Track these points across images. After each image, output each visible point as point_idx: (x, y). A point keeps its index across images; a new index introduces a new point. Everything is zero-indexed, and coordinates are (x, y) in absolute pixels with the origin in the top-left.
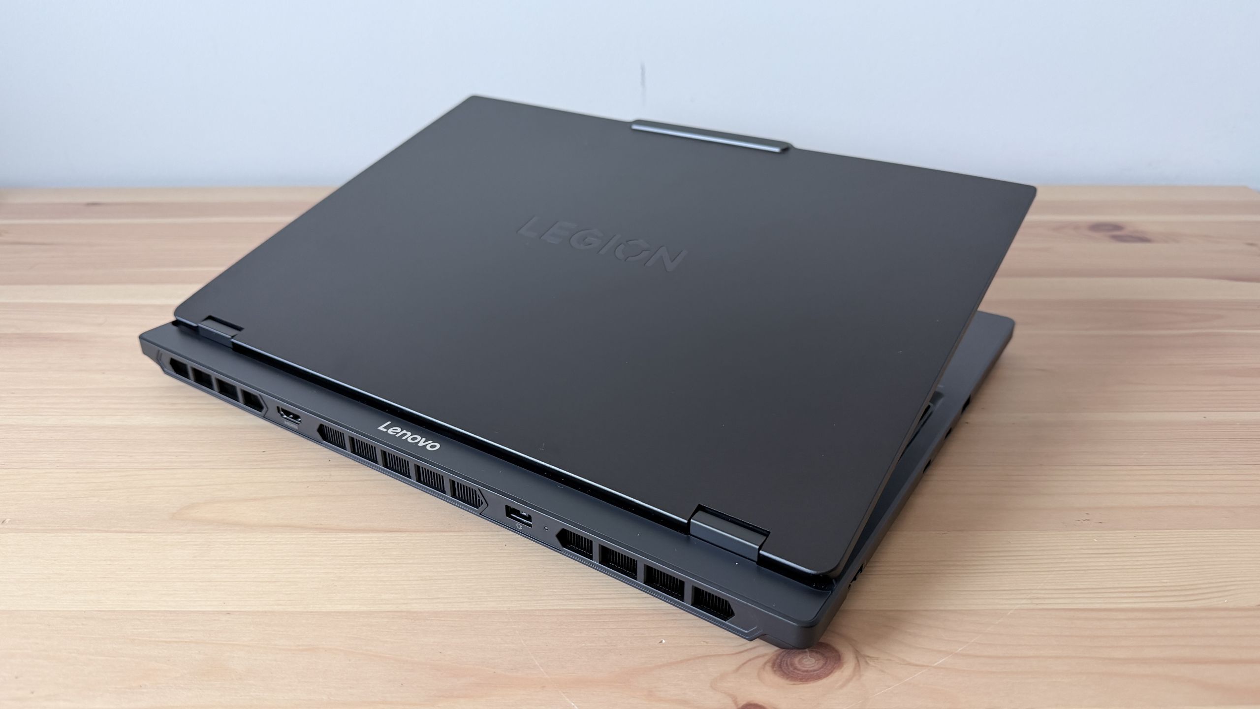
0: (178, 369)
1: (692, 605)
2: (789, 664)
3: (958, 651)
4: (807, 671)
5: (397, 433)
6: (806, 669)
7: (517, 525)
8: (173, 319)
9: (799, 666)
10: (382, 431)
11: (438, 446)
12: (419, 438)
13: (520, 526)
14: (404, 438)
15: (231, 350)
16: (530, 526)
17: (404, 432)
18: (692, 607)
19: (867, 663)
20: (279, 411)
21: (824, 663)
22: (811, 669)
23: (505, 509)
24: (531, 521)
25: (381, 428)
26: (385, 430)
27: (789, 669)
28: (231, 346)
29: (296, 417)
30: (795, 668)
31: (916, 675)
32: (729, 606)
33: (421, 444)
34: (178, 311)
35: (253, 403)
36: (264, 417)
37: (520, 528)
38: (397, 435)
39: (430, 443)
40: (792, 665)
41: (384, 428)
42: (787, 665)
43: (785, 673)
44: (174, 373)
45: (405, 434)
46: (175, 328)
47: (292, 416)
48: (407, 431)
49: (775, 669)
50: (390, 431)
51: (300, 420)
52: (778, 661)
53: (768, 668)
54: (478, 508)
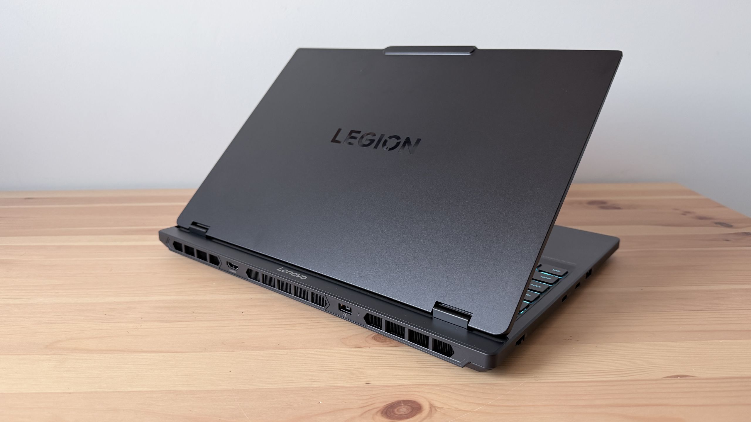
0: (177, 247)
1: (432, 350)
2: (391, 411)
3: (489, 403)
4: (401, 415)
5: (286, 272)
6: (400, 414)
7: (344, 314)
8: (176, 225)
9: (397, 413)
10: (279, 271)
11: (306, 277)
12: (297, 274)
13: (345, 315)
14: (289, 274)
15: (205, 238)
16: (351, 314)
17: (290, 271)
18: (432, 351)
19: (436, 410)
20: (227, 264)
21: (412, 410)
22: (404, 414)
23: (338, 306)
24: (351, 312)
25: (278, 270)
26: (280, 271)
27: (391, 414)
28: (205, 236)
29: (236, 267)
30: (395, 414)
31: (463, 416)
32: (452, 349)
33: (298, 276)
34: (178, 221)
35: (214, 261)
36: (220, 269)
37: (346, 316)
38: (286, 273)
39: (302, 276)
40: (393, 412)
41: (280, 270)
42: (390, 412)
43: (388, 416)
44: (174, 249)
45: (290, 273)
46: (177, 229)
47: (233, 267)
48: (291, 271)
49: (383, 414)
50: (282, 271)
51: (237, 268)
52: (385, 410)
53: (379, 414)
54: (324, 307)
